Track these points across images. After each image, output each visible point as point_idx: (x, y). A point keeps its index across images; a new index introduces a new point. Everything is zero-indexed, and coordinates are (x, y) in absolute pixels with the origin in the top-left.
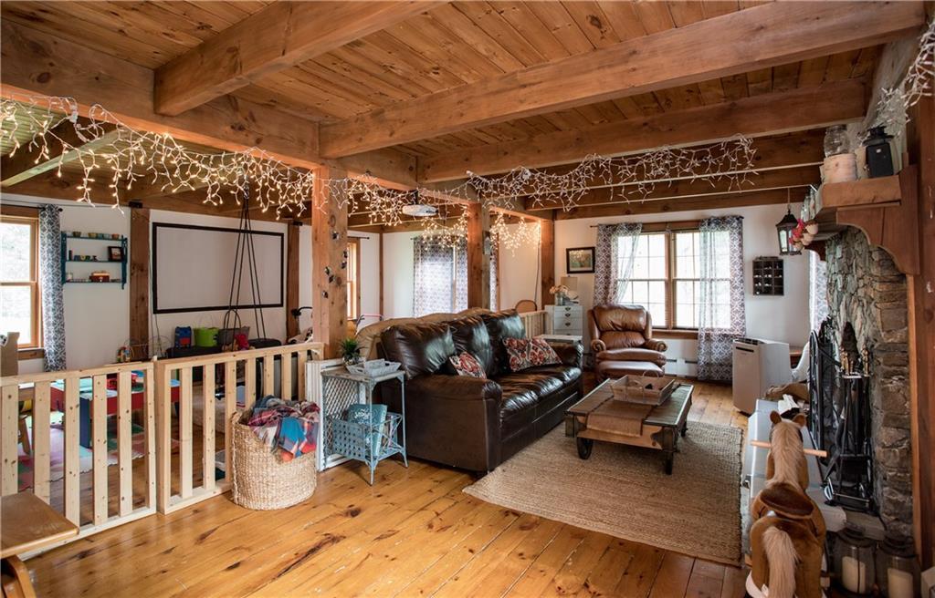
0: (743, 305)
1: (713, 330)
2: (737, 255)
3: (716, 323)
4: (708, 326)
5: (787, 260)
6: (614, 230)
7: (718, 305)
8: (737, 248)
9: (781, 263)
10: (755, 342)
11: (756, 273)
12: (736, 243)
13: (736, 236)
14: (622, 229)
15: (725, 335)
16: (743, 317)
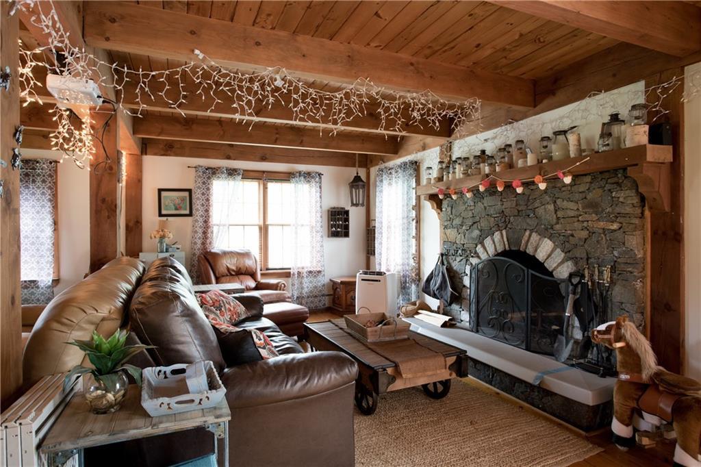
0: (322, 246)
1: (301, 268)
2: (318, 205)
3: (305, 262)
4: (299, 265)
5: (351, 210)
6: (214, 173)
9: (347, 213)
11: (330, 219)
12: (318, 195)
14: (223, 173)
16: (323, 256)
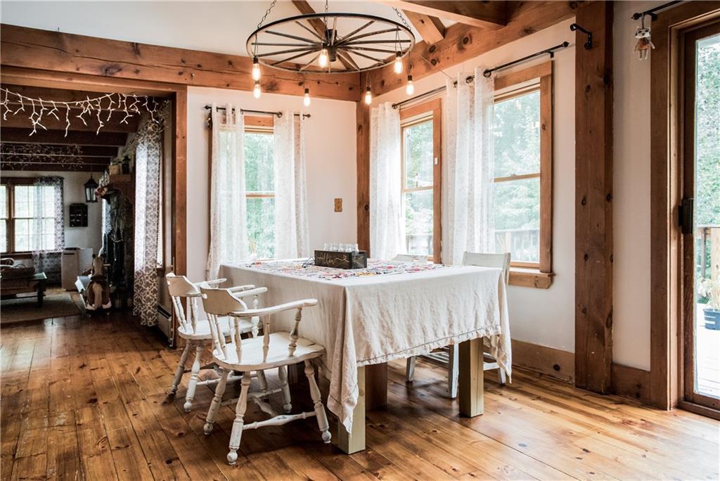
0: (63, 234)
1: (43, 251)
2: (60, 202)
3: (46, 246)
4: (40, 249)
5: (90, 205)
7: (46, 234)
8: (60, 197)
9: (86, 207)
10: (75, 249)
11: (71, 213)
12: (59, 194)
13: (59, 190)
15: (51, 254)
16: (63, 241)
